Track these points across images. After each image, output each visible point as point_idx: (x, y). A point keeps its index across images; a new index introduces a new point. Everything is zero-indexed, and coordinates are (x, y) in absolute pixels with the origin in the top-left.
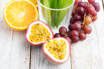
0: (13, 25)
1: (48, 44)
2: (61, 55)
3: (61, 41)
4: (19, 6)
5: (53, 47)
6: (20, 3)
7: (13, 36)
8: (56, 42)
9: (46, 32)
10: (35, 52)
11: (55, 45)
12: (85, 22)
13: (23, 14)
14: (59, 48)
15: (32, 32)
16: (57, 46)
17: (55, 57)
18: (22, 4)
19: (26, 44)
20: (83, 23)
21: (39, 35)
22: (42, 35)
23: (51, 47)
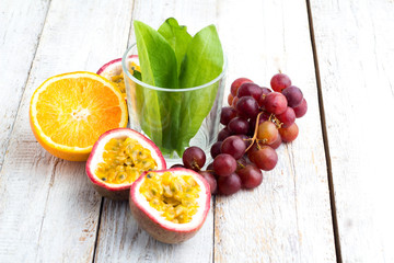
0: (56, 141)
1: (146, 182)
2: (183, 213)
3: (185, 178)
4: (75, 91)
5: (161, 193)
6: (79, 83)
7: (53, 176)
8: (170, 179)
9: (143, 157)
10: (112, 215)
11: (167, 188)
12: (258, 137)
13: (86, 112)
14: (177, 197)
15: (105, 156)
16: (173, 190)
17: (164, 215)
18: (82, 87)
19: (88, 195)
20: (253, 139)
21: (125, 165)
22: (133, 166)
23: (154, 193)
